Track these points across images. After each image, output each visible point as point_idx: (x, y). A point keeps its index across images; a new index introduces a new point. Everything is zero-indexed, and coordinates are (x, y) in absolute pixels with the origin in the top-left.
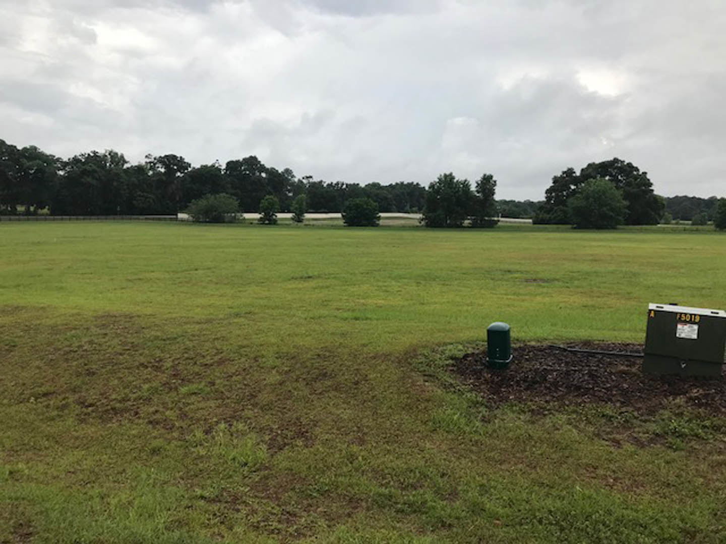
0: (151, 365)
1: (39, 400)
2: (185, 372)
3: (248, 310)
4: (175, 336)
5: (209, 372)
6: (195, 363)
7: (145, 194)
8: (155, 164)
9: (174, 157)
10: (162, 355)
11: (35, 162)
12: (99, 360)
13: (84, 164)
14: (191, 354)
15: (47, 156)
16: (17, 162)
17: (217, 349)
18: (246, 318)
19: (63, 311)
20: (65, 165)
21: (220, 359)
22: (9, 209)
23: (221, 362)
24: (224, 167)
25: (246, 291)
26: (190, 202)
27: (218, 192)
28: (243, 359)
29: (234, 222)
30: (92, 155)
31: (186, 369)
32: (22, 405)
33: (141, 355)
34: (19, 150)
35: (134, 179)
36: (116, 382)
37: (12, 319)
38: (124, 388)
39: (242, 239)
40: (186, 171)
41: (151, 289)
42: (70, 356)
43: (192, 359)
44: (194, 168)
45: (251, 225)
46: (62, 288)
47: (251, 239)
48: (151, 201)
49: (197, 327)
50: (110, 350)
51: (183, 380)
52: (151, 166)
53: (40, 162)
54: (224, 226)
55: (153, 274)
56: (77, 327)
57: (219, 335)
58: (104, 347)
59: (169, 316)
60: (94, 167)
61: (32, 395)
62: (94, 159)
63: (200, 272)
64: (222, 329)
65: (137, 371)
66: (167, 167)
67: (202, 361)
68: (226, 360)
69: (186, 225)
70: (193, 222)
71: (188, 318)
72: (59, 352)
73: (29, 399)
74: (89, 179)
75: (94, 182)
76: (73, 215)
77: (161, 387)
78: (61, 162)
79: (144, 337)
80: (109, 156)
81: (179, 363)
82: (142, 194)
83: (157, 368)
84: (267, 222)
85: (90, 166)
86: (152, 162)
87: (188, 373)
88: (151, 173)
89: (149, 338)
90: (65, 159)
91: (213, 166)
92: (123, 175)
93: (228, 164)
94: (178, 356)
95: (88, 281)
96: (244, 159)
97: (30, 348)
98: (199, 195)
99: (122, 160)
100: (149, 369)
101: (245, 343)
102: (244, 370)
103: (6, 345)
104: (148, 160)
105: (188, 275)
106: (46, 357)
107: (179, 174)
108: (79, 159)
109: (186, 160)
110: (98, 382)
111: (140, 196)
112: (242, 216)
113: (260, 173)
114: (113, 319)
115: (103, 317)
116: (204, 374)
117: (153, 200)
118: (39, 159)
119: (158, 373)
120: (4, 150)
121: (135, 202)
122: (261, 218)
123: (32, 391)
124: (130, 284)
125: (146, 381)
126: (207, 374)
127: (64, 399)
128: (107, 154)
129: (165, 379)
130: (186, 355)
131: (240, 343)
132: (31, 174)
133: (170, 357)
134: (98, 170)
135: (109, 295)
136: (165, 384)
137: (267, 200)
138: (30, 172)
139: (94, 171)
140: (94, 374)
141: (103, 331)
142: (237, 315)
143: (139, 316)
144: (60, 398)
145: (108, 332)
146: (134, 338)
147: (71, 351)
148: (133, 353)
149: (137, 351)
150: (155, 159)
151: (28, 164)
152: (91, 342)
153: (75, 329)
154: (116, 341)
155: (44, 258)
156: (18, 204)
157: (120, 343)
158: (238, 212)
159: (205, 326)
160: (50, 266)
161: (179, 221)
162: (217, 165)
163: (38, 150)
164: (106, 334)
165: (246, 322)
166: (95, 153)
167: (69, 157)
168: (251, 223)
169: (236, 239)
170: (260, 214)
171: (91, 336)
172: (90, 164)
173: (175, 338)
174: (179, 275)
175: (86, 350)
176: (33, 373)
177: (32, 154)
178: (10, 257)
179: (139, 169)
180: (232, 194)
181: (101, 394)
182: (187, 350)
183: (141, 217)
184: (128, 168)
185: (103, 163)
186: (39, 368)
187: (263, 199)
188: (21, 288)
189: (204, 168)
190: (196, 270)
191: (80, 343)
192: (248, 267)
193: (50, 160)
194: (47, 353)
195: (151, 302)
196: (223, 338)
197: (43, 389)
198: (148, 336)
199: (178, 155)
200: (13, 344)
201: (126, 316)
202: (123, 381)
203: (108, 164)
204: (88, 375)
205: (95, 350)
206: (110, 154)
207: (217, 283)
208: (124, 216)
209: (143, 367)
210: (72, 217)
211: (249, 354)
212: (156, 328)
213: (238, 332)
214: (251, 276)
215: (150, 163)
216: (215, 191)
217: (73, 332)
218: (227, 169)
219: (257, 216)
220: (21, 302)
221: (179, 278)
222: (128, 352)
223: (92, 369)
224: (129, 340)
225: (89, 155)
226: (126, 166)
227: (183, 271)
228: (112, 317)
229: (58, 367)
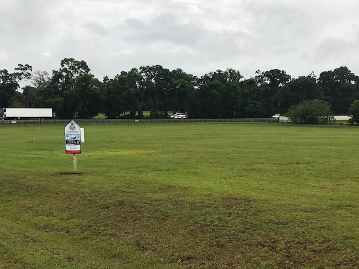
0: (267, 244)
1: (184, 262)
2: (297, 255)
3: (348, 202)
4: (286, 221)
5: (318, 258)
6: (305, 248)
7: (255, 102)
8: (262, 78)
9: (277, 71)
10: (276, 237)
11: (180, 80)
12: (226, 235)
13: (211, 80)
14: (301, 239)
15: (187, 75)
16: (169, 81)
17: (324, 238)
18: (347, 210)
19: (199, 192)
20: (199, 81)
21: (328, 247)
22: (163, 114)
23: (328, 250)
24: (318, 77)
25: (344, 185)
26: (290, 108)
27: (312, 99)
28: (349, 250)
29: (326, 123)
30: (217, 73)
31: (298, 253)
32: (173, 264)
33: (259, 234)
34: (170, 72)
35: (246, 90)
36: (239, 256)
37: (166, 195)
38: (247, 262)
39: (335, 138)
40: (287, 82)
41: (262, 178)
42: (205, 229)
43: (302, 243)
44: (293, 79)
45: (341, 126)
46: (197, 173)
47: (341, 138)
48: (259, 107)
49: (304, 214)
50: (234, 227)
51: (295, 262)
52: (259, 79)
53: (183, 80)
54: (317, 127)
55: (262, 165)
56: (209, 205)
57: (324, 225)
58: (229, 225)
59: (279, 202)
60: (219, 82)
61: (179, 257)
62: (219, 75)
63: (301, 166)
64: (327, 219)
65: (256, 248)
66: (272, 79)
67: (311, 247)
68: (334, 249)
69: (285, 125)
70: (292, 123)
71: (296, 205)
72: (198, 224)
73: (177, 260)
74: (214, 91)
75: (218, 93)
76: (203, 118)
77: (277, 265)
78: (197, 79)
79: (260, 219)
80: (229, 73)
81: (291, 246)
82: (252, 102)
83: (273, 249)
84: (355, 123)
85: (216, 81)
86: (261, 76)
87: (299, 256)
88: (259, 84)
89: (265, 220)
90: (199, 77)
91: (309, 77)
92: (238, 87)
93: (322, 74)
94: (290, 240)
95: (215, 168)
96: (335, 70)
97: (178, 219)
98: (297, 101)
99: (238, 75)
100: (266, 248)
101: (349, 234)
102: (351, 260)
103: (162, 215)
104: (257, 75)
105: (292, 168)
106: (189, 227)
107: (281, 84)
108: (208, 77)
109: (287, 73)
110: (226, 254)
111: (250, 103)
112: (332, 118)
113: (350, 81)
114: (235, 201)
115: (228, 198)
116: (313, 259)
117: (261, 106)
118: (183, 78)
119: (274, 253)
120: (161, 73)
121: (246, 108)
122: (350, 119)
123: (179, 254)
124: (246, 173)
125: (264, 258)
126: (316, 259)
127: (201, 264)
128: (228, 72)
129: (279, 259)
130: (296, 240)
131: (345, 234)
132: (177, 89)
133: (283, 240)
134: (221, 84)
135: (231, 181)
136: (279, 264)
137: (356, 104)
138: (177, 87)
139: (218, 85)
140: (223, 246)
141: (228, 211)
142: (339, 207)
143: (255, 200)
144: (199, 262)
145: (232, 212)
146: (252, 219)
147: (205, 225)
148: (253, 232)
149: (255, 231)
150: (262, 73)
151: (176, 82)
152: (219, 219)
153: (208, 207)
154: (239, 220)
155: (185, 149)
156: (169, 111)
157: (242, 222)
158: (330, 115)
159: (311, 215)
160: (189, 155)
161: (281, 122)
162: (312, 76)
163: (182, 72)
164: (230, 214)
165: (349, 214)
166: (219, 71)
167: (202, 75)
168: (341, 124)
169: (329, 138)
170: (349, 116)
171: (219, 214)
172: (215, 80)
173: (287, 223)
174: (284, 167)
175: (216, 226)
176: (180, 239)
177: (178, 74)
178: (163, 149)
179: (251, 82)
180: (325, 100)
181: (228, 264)
182: (297, 235)
183: (251, 119)
184: (242, 82)
185: (225, 78)
186: (184, 235)
187: (352, 103)
188: (171, 172)
189: (302, 79)
190: (298, 164)
191: (212, 219)
192: (343, 163)
193: (189, 78)
194: (189, 224)
195: (264, 190)
196: (329, 228)
197: (187, 254)
198: (264, 219)
199: (281, 70)
200: (167, 215)
201: (245, 200)
202: (245, 256)
203: (228, 80)
204: (218, 246)
205: (223, 226)
206: (229, 72)
207: (316, 176)
208: (239, 119)
209: (261, 246)
210: (202, 119)
211: (354, 245)
212: (270, 213)
213: (342, 223)
214: (346, 171)
215: (259, 76)
216: (310, 97)
217: (207, 209)
218: (320, 79)
219: (347, 118)
220: (172, 183)
221: (284, 170)
222: (248, 231)
223: (221, 241)
224: (249, 220)
225: (215, 72)
226: (241, 80)
227: (286, 165)
228: (235, 199)
229: (197, 237)
